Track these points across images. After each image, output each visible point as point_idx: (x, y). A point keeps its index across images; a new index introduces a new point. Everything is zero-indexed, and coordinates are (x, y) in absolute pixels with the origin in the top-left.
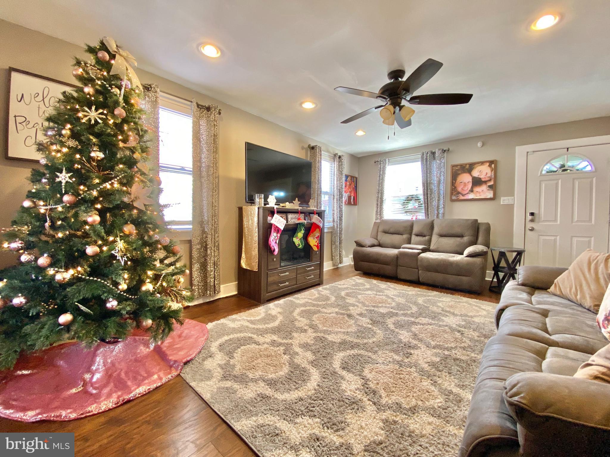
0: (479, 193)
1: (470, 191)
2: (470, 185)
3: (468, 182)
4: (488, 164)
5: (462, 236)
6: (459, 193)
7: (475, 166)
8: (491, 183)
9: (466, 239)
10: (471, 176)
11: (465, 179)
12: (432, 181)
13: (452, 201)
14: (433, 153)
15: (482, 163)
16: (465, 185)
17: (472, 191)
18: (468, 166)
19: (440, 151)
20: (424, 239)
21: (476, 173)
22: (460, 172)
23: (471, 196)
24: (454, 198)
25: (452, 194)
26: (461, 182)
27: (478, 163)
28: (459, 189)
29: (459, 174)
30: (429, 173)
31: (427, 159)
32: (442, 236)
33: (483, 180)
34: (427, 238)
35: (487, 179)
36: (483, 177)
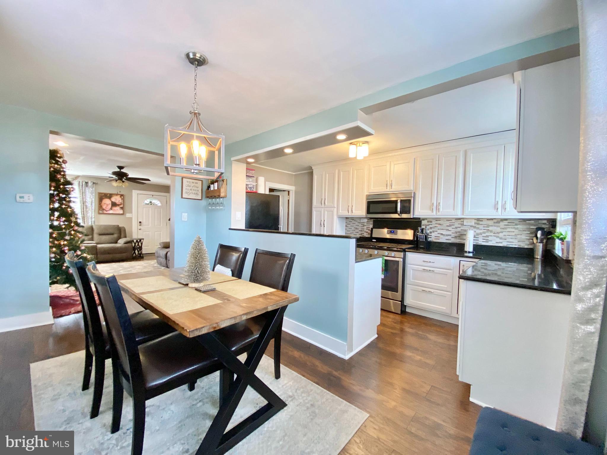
0: (115, 210)
1: (110, 209)
2: (110, 206)
3: (109, 204)
4: (120, 196)
5: (113, 234)
6: (104, 209)
7: (113, 195)
8: (122, 206)
9: (116, 236)
10: (111, 200)
11: (107, 202)
12: (86, 201)
13: (99, 213)
14: (87, 183)
15: (117, 195)
16: (107, 205)
17: (111, 209)
18: (108, 195)
19: (92, 183)
20: (88, 237)
21: (114, 199)
22: (104, 198)
23: (111, 212)
24: (101, 212)
25: (99, 210)
26: (105, 204)
27: (115, 194)
28: (104, 207)
29: (103, 199)
30: (84, 195)
31: (82, 186)
32: (100, 235)
33: (118, 204)
34: (90, 237)
35: (120, 204)
36: (117, 202)
